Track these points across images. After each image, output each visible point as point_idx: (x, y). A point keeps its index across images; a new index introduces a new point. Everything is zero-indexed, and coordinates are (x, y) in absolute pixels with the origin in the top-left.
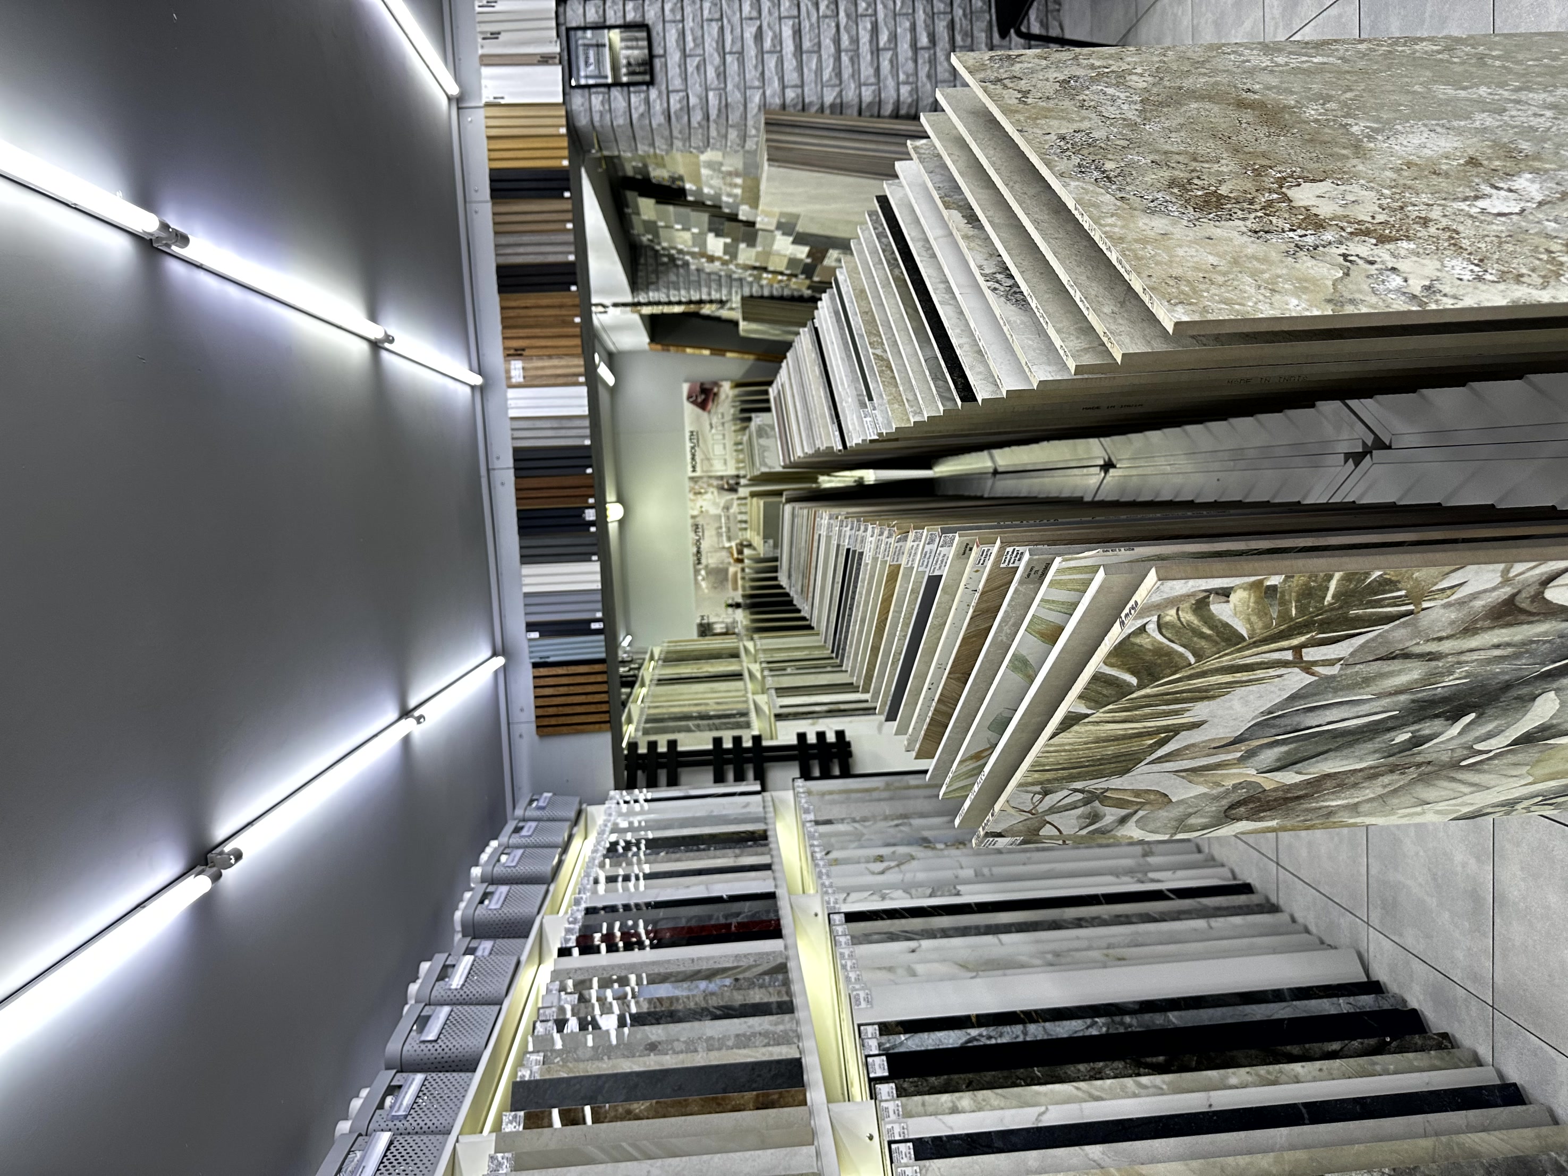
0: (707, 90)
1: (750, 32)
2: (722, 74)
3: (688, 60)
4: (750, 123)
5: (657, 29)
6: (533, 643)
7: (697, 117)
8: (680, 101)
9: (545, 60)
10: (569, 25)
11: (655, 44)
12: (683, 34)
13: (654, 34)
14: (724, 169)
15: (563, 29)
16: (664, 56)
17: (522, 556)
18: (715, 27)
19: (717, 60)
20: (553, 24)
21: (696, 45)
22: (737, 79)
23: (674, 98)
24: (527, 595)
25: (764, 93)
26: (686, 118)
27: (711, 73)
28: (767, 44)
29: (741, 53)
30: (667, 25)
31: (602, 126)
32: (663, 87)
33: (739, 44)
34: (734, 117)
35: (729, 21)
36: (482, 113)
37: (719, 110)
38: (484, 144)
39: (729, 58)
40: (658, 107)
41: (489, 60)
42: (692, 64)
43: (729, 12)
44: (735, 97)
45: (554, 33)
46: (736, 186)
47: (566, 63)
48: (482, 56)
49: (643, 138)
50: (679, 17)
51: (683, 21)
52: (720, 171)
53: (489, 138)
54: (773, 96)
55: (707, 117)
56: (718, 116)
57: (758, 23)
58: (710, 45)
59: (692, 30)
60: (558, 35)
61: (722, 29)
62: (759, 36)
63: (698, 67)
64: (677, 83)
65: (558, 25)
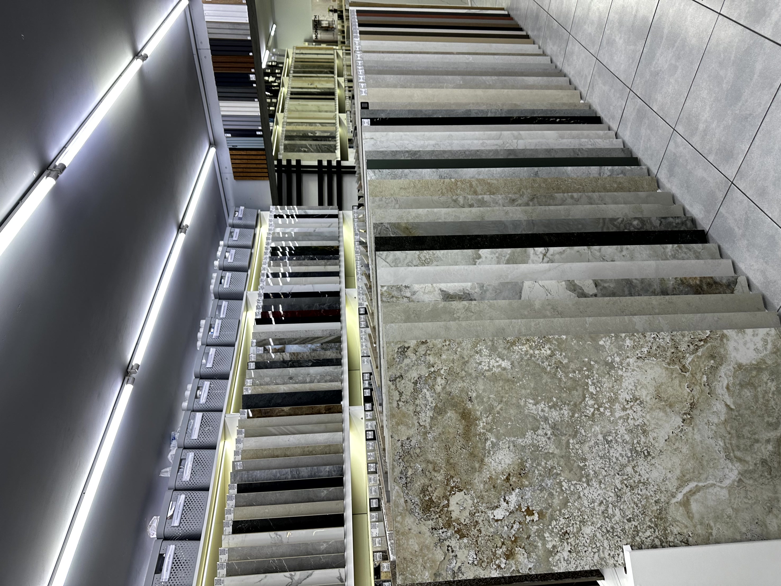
6: (229, 139)
17: (219, 97)
24: (223, 116)
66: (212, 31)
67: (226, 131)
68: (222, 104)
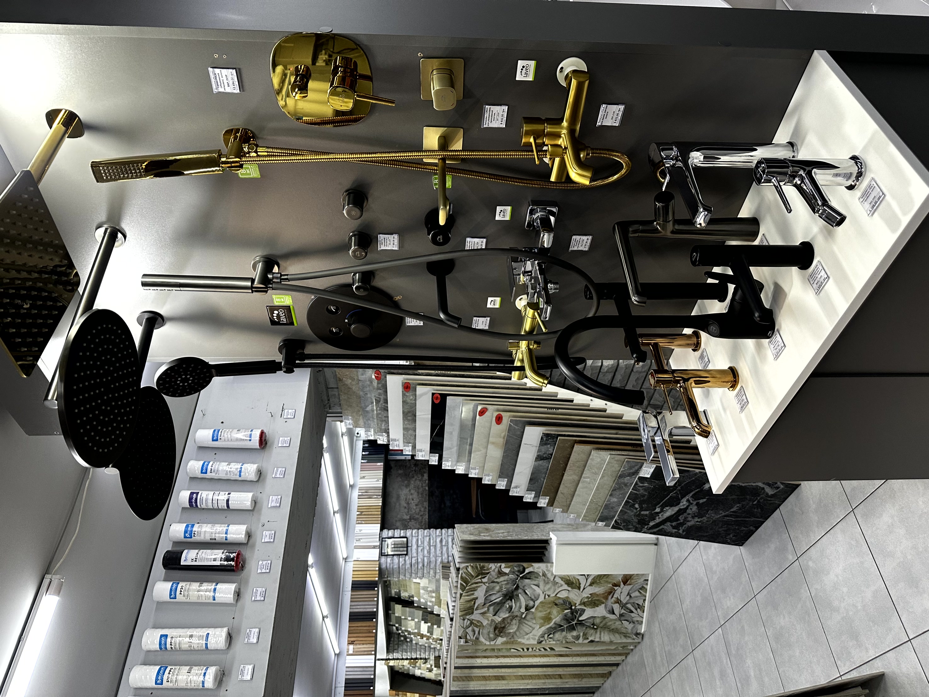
0: (424, 557)
1: (438, 540)
2: (429, 552)
3: (419, 548)
4: (437, 568)
5: (410, 539)
7: (420, 565)
8: (415, 560)
9: (374, 547)
10: (383, 537)
11: (409, 543)
12: (418, 540)
13: (409, 540)
14: (429, 589)
15: (381, 538)
16: (411, 546)
18: (428, 538)
19: (428, 548)
20: (378, 536)
21: (421, 543)
22: (433, 554)
23: (414, 560)
25: (442, 558)
26: (417, 566)
27: (426, 552)
28: (444, 543)
29: (435, 546)
30: (413, 538)
31: (390, 568)
32: (410, 556)
33: (435, 543)
34: (432, 565)
35: (432, 536)
36: (353, 563)
37: (428, 563)
38: (352, 573)
39: (431, 547)
40: (408, 562)
41: (357, 547)
42: (420, 549)
43: (432, 534)
44: (433, 559)
45: (378, 539)
46: (433, 597)
47: (380, 548)
48: (355, 546)
49: (402, 573)
50: (417, 535)
51: (418, 536)
52: (427, 591)
53: (353, 571)
54: (445, 559)
55: (423, 566)
56: (427, 565)
57: (441, 537)
58: (426, 544)
59: (421, 539)
60: (379, 540)
61: (430, 539)
62: (441, 541)
63: (422, 550)
64: (415, 555)
65: (380, 537)
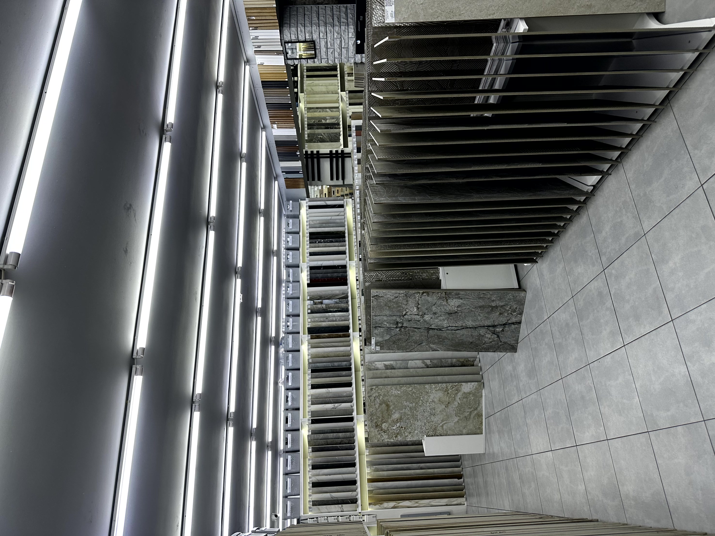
0: (335, 59)
2: (340, 54)
3: (329, 50)
5: (317, 42)
9: (278, 52)
11: (316, 45)
12: (326, 42)
15: (283, 42)
16: (320, 49)
18: (338, 40)
19: (339, 50)
20: (279, 40)
21: (331, 46)
22: (346, 55)
27: (336, 55)
30: (321, 40)
39: (343, 50)
44: (345, 60)
45: (280, 43)
47: (284, 53)
51: (327, 38)
53: (260, 73)
58: (336, 46)
59: (330, 41)
61: (341, 41)
63: (332, 52)
64: (324, 57)
66: (275, 138)
67: (282, 172)
68: (281, 163)
